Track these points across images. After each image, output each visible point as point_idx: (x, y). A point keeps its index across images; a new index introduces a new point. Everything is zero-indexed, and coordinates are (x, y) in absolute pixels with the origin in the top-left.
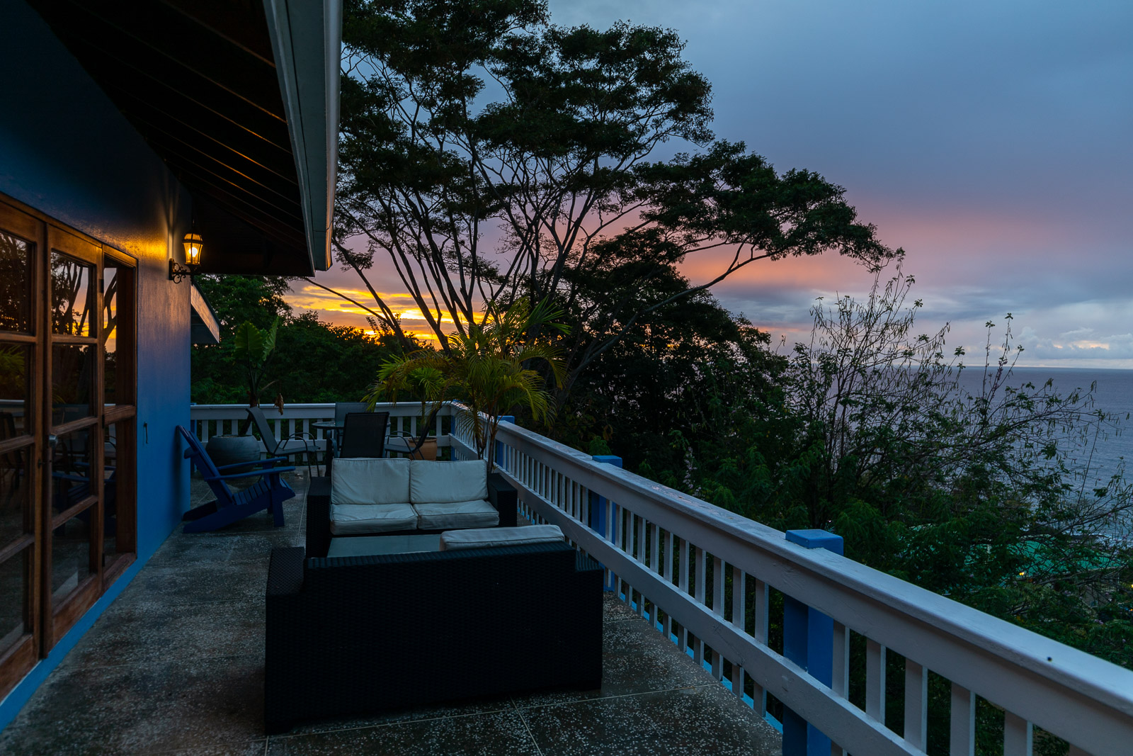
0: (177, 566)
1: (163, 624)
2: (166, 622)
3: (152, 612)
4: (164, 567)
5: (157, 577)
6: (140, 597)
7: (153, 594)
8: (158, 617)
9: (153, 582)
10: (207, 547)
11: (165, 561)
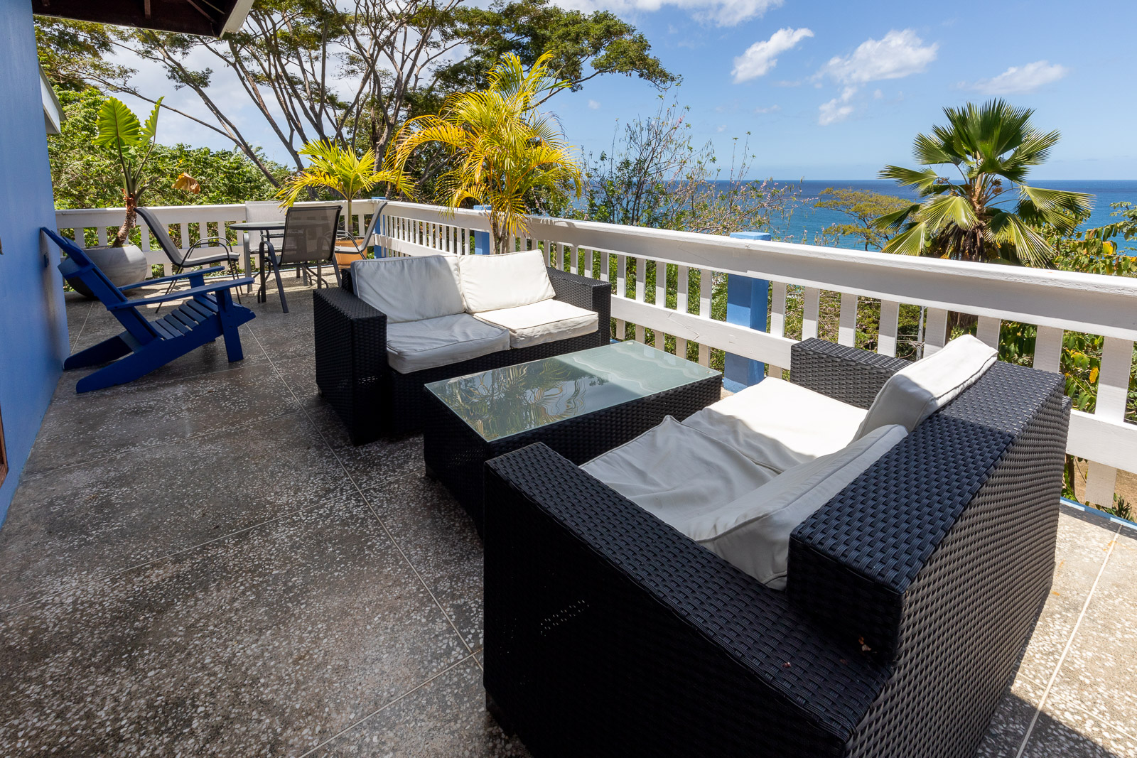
0: (96, 464)
1: (137, 642)
2: (142, 632)
3: (91, 605)
4: (70, 472)
5: (64, 499)
6: (42, 563)
7: (71, 549)
8: (114, 619)
9: (60, 514)
10: (136, 413)
11: (67, 456)
